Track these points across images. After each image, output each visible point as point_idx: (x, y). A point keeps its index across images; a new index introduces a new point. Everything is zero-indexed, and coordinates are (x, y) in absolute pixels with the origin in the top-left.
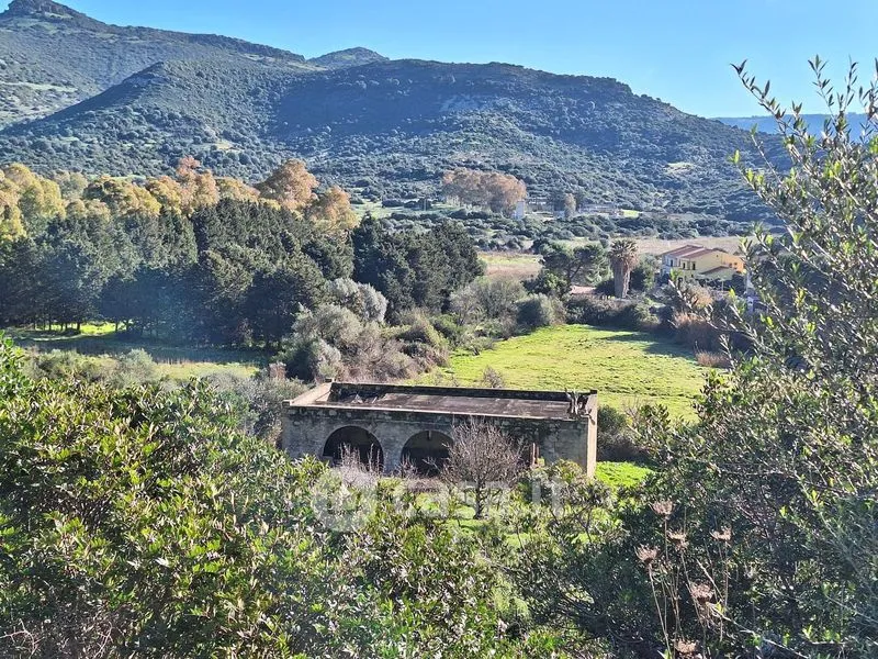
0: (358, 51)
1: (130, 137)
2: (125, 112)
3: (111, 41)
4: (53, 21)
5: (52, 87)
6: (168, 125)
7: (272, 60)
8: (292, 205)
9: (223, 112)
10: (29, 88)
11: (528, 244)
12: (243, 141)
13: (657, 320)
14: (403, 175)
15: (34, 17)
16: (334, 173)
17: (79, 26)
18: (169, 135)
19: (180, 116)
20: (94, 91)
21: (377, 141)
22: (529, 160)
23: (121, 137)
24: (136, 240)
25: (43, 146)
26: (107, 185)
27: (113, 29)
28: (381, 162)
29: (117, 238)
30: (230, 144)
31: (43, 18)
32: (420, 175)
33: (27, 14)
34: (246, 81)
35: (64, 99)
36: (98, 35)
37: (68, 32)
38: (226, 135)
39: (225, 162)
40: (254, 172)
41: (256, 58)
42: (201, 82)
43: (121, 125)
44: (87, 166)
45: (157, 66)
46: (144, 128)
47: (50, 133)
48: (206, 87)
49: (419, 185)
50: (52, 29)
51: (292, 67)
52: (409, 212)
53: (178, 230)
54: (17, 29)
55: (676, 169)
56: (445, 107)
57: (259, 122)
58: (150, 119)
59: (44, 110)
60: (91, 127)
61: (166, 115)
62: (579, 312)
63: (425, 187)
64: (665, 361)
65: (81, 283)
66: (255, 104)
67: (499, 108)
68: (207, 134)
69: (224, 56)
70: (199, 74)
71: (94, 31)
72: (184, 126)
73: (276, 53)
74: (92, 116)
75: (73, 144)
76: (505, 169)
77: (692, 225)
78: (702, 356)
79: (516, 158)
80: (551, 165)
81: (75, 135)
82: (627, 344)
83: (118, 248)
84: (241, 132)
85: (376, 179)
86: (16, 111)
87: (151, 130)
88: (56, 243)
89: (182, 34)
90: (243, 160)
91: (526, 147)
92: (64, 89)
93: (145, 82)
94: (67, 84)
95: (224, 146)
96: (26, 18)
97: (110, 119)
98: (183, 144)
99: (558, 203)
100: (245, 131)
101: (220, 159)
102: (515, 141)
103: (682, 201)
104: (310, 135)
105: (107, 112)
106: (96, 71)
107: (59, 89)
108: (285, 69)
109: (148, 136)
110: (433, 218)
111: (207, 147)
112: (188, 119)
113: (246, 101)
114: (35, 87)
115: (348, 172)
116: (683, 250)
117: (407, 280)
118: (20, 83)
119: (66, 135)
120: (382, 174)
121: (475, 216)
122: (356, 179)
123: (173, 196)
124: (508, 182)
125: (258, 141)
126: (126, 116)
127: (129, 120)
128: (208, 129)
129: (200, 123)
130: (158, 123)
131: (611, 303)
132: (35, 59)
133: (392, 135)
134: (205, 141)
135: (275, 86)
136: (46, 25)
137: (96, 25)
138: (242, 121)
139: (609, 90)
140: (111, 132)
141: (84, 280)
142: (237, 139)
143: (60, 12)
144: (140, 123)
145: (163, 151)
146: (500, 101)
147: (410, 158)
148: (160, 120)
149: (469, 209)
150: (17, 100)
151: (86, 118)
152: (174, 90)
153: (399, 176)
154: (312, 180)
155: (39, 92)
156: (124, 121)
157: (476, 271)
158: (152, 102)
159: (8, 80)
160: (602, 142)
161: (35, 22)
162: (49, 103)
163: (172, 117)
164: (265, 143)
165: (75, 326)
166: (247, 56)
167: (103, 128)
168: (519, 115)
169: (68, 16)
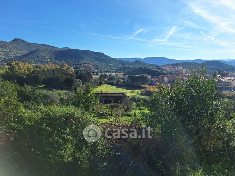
0: (67, 48)
2: (34, 55)
3: (30, 45)
4: (21, 42)
5: (21, 51)
7: (54, 48)
8: (65, 68)
9: (48, 55)
10: (18, 51)
11: (95, 74)
13: (116, 84)
14: (75, 65)
17: (25, 43)
20: (28, 52)
22: (92, 63)
23: (33, 59)
24: (44, 74)
25: (21, 60)
26: (39, 66)
27: (30, 43)
29: (42, 73)
32: (78, 65)
34: (51, 51)
35: (23, 53)
37: (23, 43)
38: (49, 59)
42: (45, 51)
43: (33, 57)
45: (38, 49)
47: (22, 58)
49: (78, 66)
50: (21, 43)
51: (58, 49)
52: (77, 69)
53: (50, 72)
54: (15, 43)
55: (111, 64)
56: (80, 56)
57: (54, 57)
58: (37, 56)
63: (79, 66)
64: (119, 88)
65: (39, 80)
66: (53, 54)
67: (88, 56)
69: (47, 47)
75: (26, 59)
76: (90, 64)
78: (123, 88)
79: (90, 63)
80: (95, 64)
82: (113, 87)
83: (42, 75)
84: (51, 58)
86: (16, 55)
88: (34, 74)
91: (92, 61)
93: (36, 51)
94: (24, 51)
96: (16, 41)
99: (97, 69)
102: (90, 60)
103: (112, 69)
105: (31, 55)
106: (28, 49)
109: (37, 58)
110: (81, 70)
111: (46, 60)
112: (43, 56)
113: (51, 54)
116: (116, 75)
117: (84, 79)
118: (16, 51)
119: (24, 58)
121: (87, 70)
123: (48, 67)
125: (54, 59)
128: (46, 58)
130: (39, 57)
131: (109, 81)
132: (18, 47)
133: (73, 59)
135: (56, 52)
136: (20, 42)
137: (28, 43)
139: (102, 54)
140: (31, 58)
145: (40, 60)
146: (88, 55)
147: (76, 62)
149: (86, 69)
150: (16, 53)
151: (27, 56)
152: (41, 52)
154: (67, 65)
157: (92, 78)
158: (37, 54)
159: (14, 50)
160: (101, 61)
161: (18, 42)
162: (21, 54)
163: (41, 56)
165: (37, 86)
166: (51, 48)
168: (90, 57)
169: (23, 41)
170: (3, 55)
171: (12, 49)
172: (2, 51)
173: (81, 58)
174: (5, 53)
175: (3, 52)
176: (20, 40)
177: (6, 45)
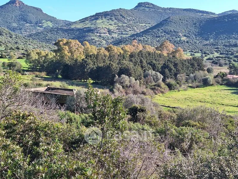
0: (233, 11)
1: (159, 37)
3: (162, 12)
4: (148, 7)
5: (145, 24)
6: (169, 33)
7: (205, 14)
9: (185, 29)
10: (140, 25)
12: (190, 37)
15: (143, 7)
16: (210, 45)
17: (154, 8)
18: (169, 36)
19: (173, 31)
21: (228, 36)
23: (157, 37)
28: (225, 42)
30: (186, 38)
31: (146, 7)
33: (142, 6)
34: (193, 21)
36: (159, 10)
37: (151, 10)
38: (185, 36)
39: (182, 43)
40: (190, 45)
41: (201, 14)
42: (181, 21)
43: (157, 34)
44: (145, 44)
45: (169, 18)
46: (163, 34)
47: (139, 36)
48: (182, 23)
50: (147, 9)
51: (211, 16)
54: (139, 10)
57: (195, 32)
58: (165, 32)
59: (142, 30)
60: (149, 34)
61: (169, 31)
62: (225, 82)
66: (195, 27)
68: (179, 35)
69: (192, 14)
70: (180, 20)
71: (158, 9)
72: (174, 34)
73: (207, 13)
74: (150, 31)
75: (144, 39)
81: (145, 37)
84: (190, 35)
85: (222, 47)
86: (135, 31)
87: (165, 35)
89: (181, 9)
90: (187, 42)
92: (148, 25)
93: (165, 22)
94: (149, 24)
95: (184, 38)
96: (141, 7)
97: (154, 32)
98: (172, 38)
100: (191, 34)
101: (181, 42)
104: (209, 35)
105: (154, 30)
106: (157, 20)
107: (147, 25)
108: (209, 17)
109: (164, 36)
111: (179, 39)
112: (175, 32)
113: (192, 26)
114: (141, 25)
115: (215, 45)
118: (137, 24)
119: (143, 36)
120: (224, 45)
122: (216, 47)
123: (128, 50)
125: (194, 37)
126: (159, 31)
127: (159, 32)
128: (180, 34)
129: (178, 33)
132: (142, 17)
133: (233, 34)
134: (179, 37)
135: (201, 22)
137: (159, 8)
138: (190, 32)
140: (154, 36)
141: (87, 69)
142: (188, 37)
143: (150, 5)
144: (162, 33)
148: (167, 32)
150: (136, 28)
151: (149, 32)
152: (173, 24)
153: (229, 46)
155: (142, 26)
156: (158, 33)
158: (166, 27)
159: (135, 23)
161: (143, 8)
163: (171, 31)
164: (196, 37)
166: (198, 14)
167: (152, 35)
169: (152, 6)
170: (116, 33)
171: (131, 23)
172: (116, 25)
174: (120, 29)
175: (117, 28)
176: (148, 4)
177: (123, 15)
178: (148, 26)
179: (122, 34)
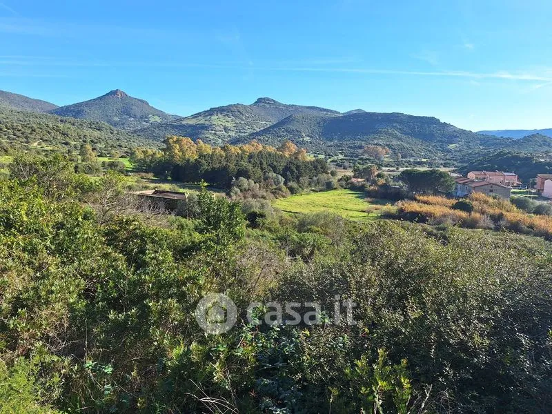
0: (359, 110)
1: (280, 136)
3: (284, 109)
4: (269, 103)
5: (265, 122)
6: (291, 133)
7: (330, 113)
9: (309, 129)
10: (259, 123)
12: (313, 137)
16: (335, 147)
17: (275, 105)
18: (291, 136)
19: (295, 130)
21: (353, 137)
23: (278, 136)
27: (285, 105)
28: (350, 143)
30: (309, 138)
31: (266, 103)
32: (360, 147)
33: (262, 102)
34: (317, 120)
37: (272, 106)
38: (308, 136)
39: (305, 143)
40: (313, 146)
41: (325, 113)
42: (304, 120)
43: (279, 133)
44: (266, 144)
46: (284, 134)
50: (268, 106)
54: (258, 106)
55: (451, 146)
56: (376, 127)
57: (319, 132)
58: (287, 131)
59: (262, 129)
60: (270, 133)
61: (291, 130)
62: (349, 186)
63: (360, 151)
66: (319, 126)
67: (393, 127)
69: (315, 113)
70: (303, 118)
71: (279, 106)
72: (296, 133)
73: (331, 111)
74: (271, 130)
75: (264, 138)
77: (442, 164)
81: (265, 136)
84: (313, 135)
85: (346, 149)
86: (254, 129)
87: (287, 134)
90: (311, 143)
91: (400, 139)
93: (287, 120)
94: (270, 122)
95: (307, 139)
97: (275, 131)
98: (295, 138)
102: (396, 137)
104: (333, 135)
105: (275, 129)
106: (279, 118)
107: (267, 123)
108: (333, 116)
109: (285, 136)
111: (301, 139)
112: (297, 131)
113: (316, 126)
114: (261, 122)
115: (339, 146)
118: (257, 121)
119: (263, 136)
120: (349, 147)
122: (340, 148)
124: (380, 149)
125: (318, 137)
126: (280, 130)
128: (303, 134)
129: (301, 132)
130: (289, 132)
132: (262, 114)
133: (358, 135)
134: (301, 137)
135: (325, 121)
137: (280, 104)
138: (314, 132)
140: (275, 135)
141: (200, 170)
142: (311, 137)
143: (271, 101)
144: (284, 132)
146: (395, 125)
147: (359, 142)
150: (255, 126)
151: (269, 131)
152: (295, 122)
153: (354, 148)
155: (262, 124)
158: (288, 126)
159: (254, 121)
160: (427, 138)
161: (264, 104)
162: (263, 127)
163: (293, 130)
164: (320, 138)
166: (322, 112)
167: (273, 134)
168: (400, 129)
169: (273, 102)
170: (233, 131)
171: (250, 120)
172: (233, 123)
173: (377, 132)
174: (237, 127)
175: (234, 125)
176: (268, 99)
177: (241, 111)
178: (269, 124)
179: (240, 132)
